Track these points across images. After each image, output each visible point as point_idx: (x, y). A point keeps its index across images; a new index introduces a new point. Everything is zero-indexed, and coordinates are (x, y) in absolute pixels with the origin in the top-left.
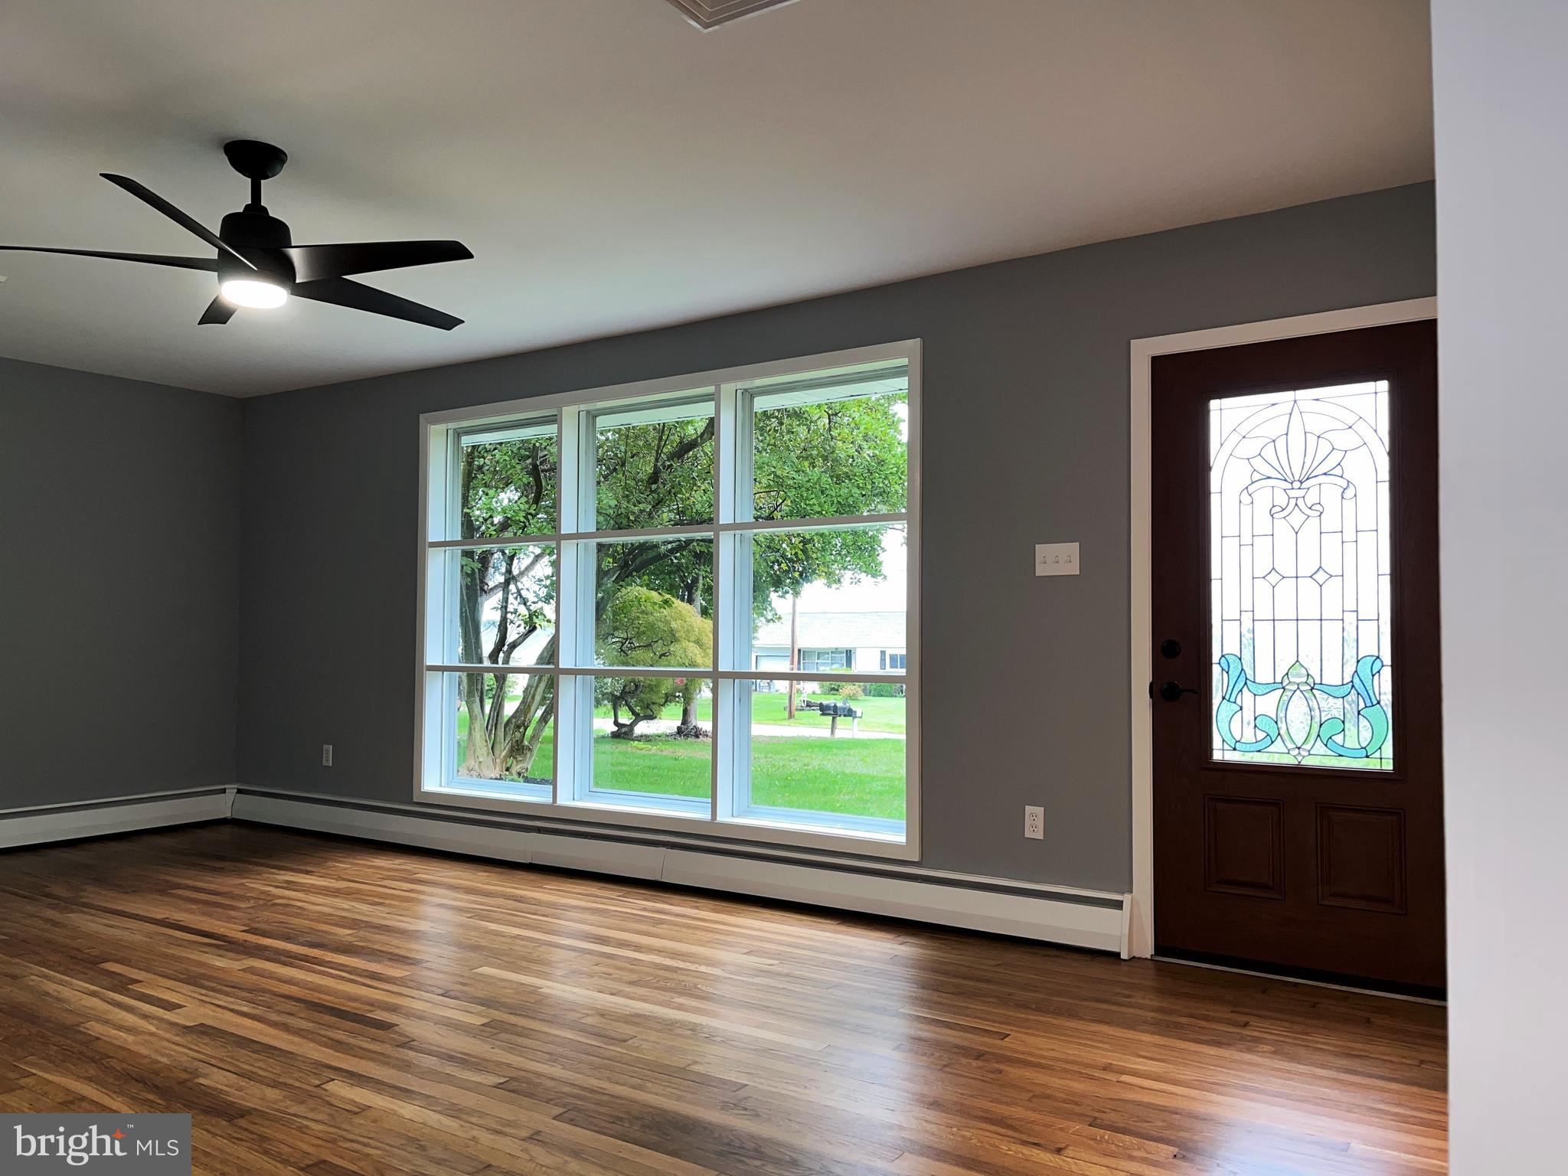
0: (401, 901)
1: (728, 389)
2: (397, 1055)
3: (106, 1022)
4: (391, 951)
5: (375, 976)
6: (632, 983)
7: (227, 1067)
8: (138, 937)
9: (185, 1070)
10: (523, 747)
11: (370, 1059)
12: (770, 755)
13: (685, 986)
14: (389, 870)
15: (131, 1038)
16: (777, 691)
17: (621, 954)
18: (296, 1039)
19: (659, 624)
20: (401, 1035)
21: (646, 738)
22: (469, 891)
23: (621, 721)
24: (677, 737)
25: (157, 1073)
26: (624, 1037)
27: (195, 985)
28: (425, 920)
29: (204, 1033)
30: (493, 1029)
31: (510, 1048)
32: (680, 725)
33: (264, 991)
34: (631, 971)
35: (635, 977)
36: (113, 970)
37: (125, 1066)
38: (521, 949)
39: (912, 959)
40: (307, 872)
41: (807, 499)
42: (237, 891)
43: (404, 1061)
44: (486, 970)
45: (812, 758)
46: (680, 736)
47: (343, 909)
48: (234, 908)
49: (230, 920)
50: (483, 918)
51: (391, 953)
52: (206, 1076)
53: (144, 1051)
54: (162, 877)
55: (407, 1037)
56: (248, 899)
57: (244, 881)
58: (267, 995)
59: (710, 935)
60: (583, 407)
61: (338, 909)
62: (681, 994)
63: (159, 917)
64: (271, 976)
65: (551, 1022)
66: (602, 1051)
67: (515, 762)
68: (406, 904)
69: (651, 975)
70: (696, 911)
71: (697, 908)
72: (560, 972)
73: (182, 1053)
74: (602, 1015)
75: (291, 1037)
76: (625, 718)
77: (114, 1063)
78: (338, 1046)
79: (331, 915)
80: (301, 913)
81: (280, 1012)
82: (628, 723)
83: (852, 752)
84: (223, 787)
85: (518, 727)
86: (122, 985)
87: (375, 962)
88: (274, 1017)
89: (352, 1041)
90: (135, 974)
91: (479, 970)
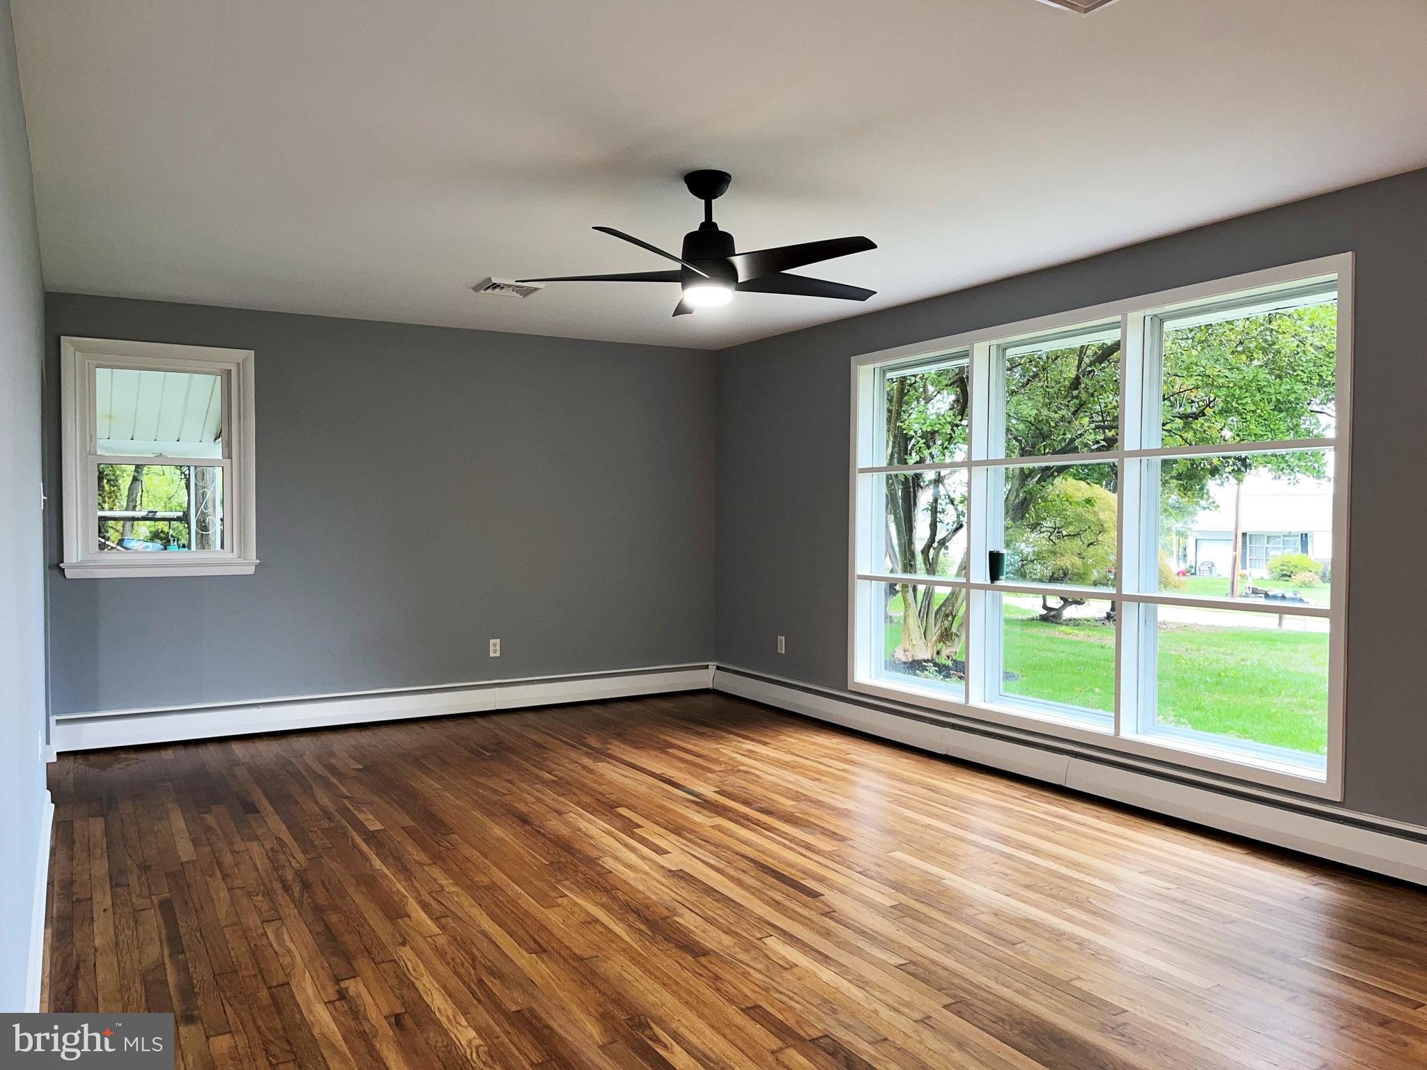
0: (835, 779)
1: (1135, 317)
2: (820, 923)
3: (616, 858)
4: (823, 825)
5: (809, 847)
6: (1028, 887)
7: (696, 911)
8: (642, 789)
9: (667, 908)
10: (952, 633)
11: (800, 922)
12: (1204, 647)
13: (1077, 898)
14: (827, 748)
15: (632, 875)
16: (1219, 575)
17: (1018, 855)
18: (747, 894)
19: (1087, 515)
20: (826, 904)
21: (1075, 622)
22: (892, 776)
23: (1049, 604)
24: (1106, 622)
25: (647, 907)
26: (1015, 940)
27: (679, 835)
28: (853, 800)
29: (682, 878)
30: (900, 912)
31: (912, 932)
32: (1109, 611)
33: (728, 848)
34: (1027, 874)
35: (1029, 881)
36: (623, 814)
37: (627, 898)
38: (930, 838)
39: (1328, 905)
40: (765, 744)
41: (1240, 398)
42: (714, 756)
43: (826, 929)
44: (898, 855)
45: (1251, 652)
46: (1109, 621)
47: (789, 782)
48: (712, 771)
49: (706, 781)
50: (901, 804)
51: (822, 827)
52: (681, 916)
53: (641, 888)
54: (662, 736)
55: (829, 907)
56: (720, 763)
57: (719, 746)
58: (729, 852)
59: (1109, 848)
60: (994, 342)
61: (786, 780)
62: (1073, 905)
63: (658, 772)
64: (732, 835)
65: (949, 914)
66: (992, 949)
67: (944, 647)
68: (838, 782)
69: (1046, 882)
70: (1097, 821)
71: (1098, 818)
72: (962, 866)
73: (667, 893)
74: (996, 915)
75: (743, 892)
76: (1054, 602)
77: (619, 894)
78: (776, 905)
79: (779, 785)
80: (757, 780)
81: (737, 869)
82: (1057, 607)
83: (1300, 647)
84: (706, 664)
85: (947, 616)
86: (629, 828)
87: (810, 834)
88: (732, 872)
89: (787, 903)
90: (638, 819)
91: (893, 854)
